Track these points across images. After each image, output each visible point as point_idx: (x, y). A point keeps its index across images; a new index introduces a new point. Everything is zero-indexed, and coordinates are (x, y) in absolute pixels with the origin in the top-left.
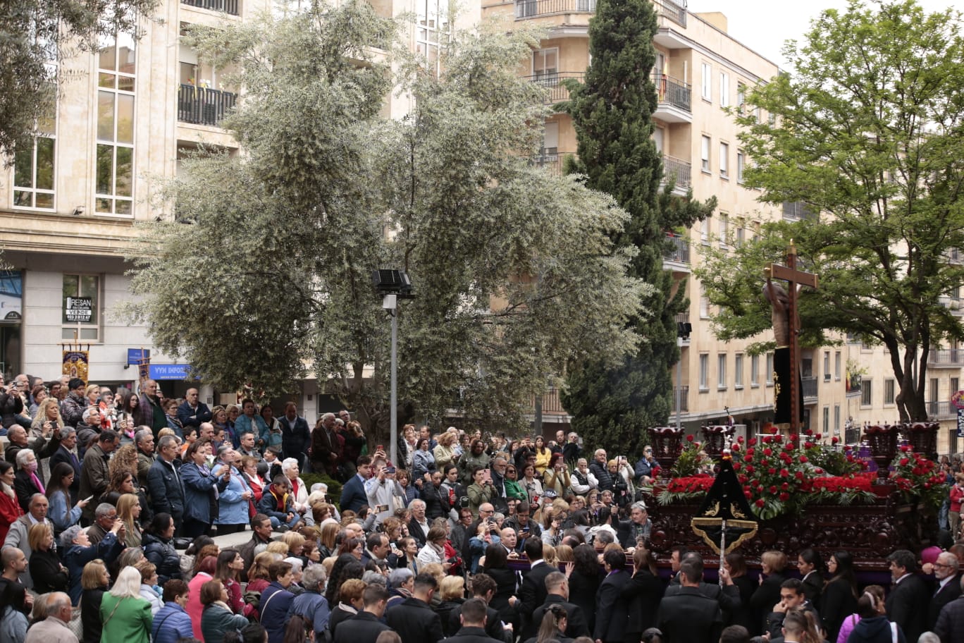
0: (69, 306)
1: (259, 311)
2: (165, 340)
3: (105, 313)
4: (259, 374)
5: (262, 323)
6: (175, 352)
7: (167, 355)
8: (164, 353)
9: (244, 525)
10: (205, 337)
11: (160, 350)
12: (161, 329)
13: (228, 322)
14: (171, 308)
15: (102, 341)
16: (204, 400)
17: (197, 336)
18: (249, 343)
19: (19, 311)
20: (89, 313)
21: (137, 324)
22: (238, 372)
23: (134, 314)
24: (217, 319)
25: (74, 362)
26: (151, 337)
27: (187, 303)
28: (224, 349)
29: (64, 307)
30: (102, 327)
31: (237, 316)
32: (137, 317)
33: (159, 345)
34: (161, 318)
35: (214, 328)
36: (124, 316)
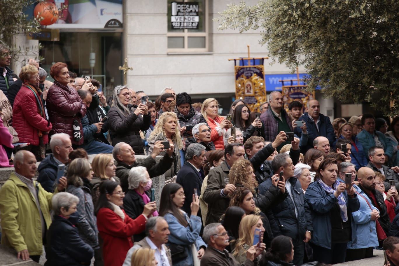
0: (174, 12)
1: (388, 11)
2: (282, 48)
3: (215, 19)
4: (388, 81)
5: (393, 24)
6: (293, 60)
7: (284, 64)
8: (281, 62)
9: (372, 249)
10: (327, 42)
11: (277, 58)
12: (277, 36)
13: (353, 25)
14: (290, 12)
15: (211, 49)
16: (324, 113)
17: (317, 42)
18: (377, 48)
19: (120, 18)
20: (197, 19)
21: (250, 31)
22: (365, 80)
23: (247, 19)
24: (341, 21)
25: (248, 77)
26: (266, 44)
27: (307, 5)
28: (348, 56)
29: (169, 14)
30: (211, 34)
31: (363, 18)
32: (250, 23)
33: (275, 53)
34: (278, 22)
35: (337, 32)
36: (236, 22)
